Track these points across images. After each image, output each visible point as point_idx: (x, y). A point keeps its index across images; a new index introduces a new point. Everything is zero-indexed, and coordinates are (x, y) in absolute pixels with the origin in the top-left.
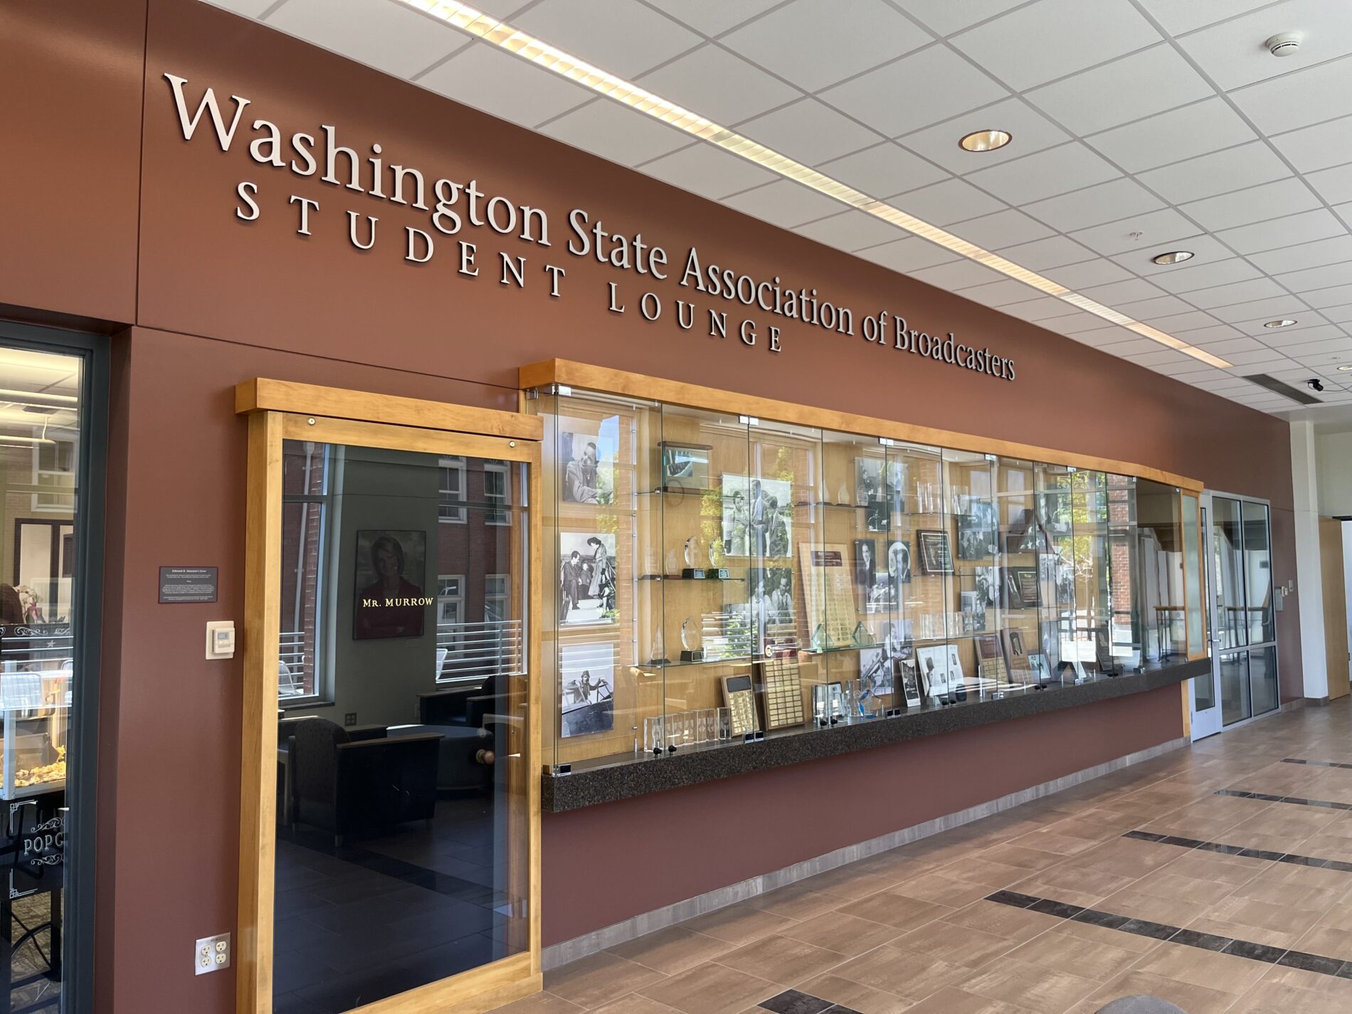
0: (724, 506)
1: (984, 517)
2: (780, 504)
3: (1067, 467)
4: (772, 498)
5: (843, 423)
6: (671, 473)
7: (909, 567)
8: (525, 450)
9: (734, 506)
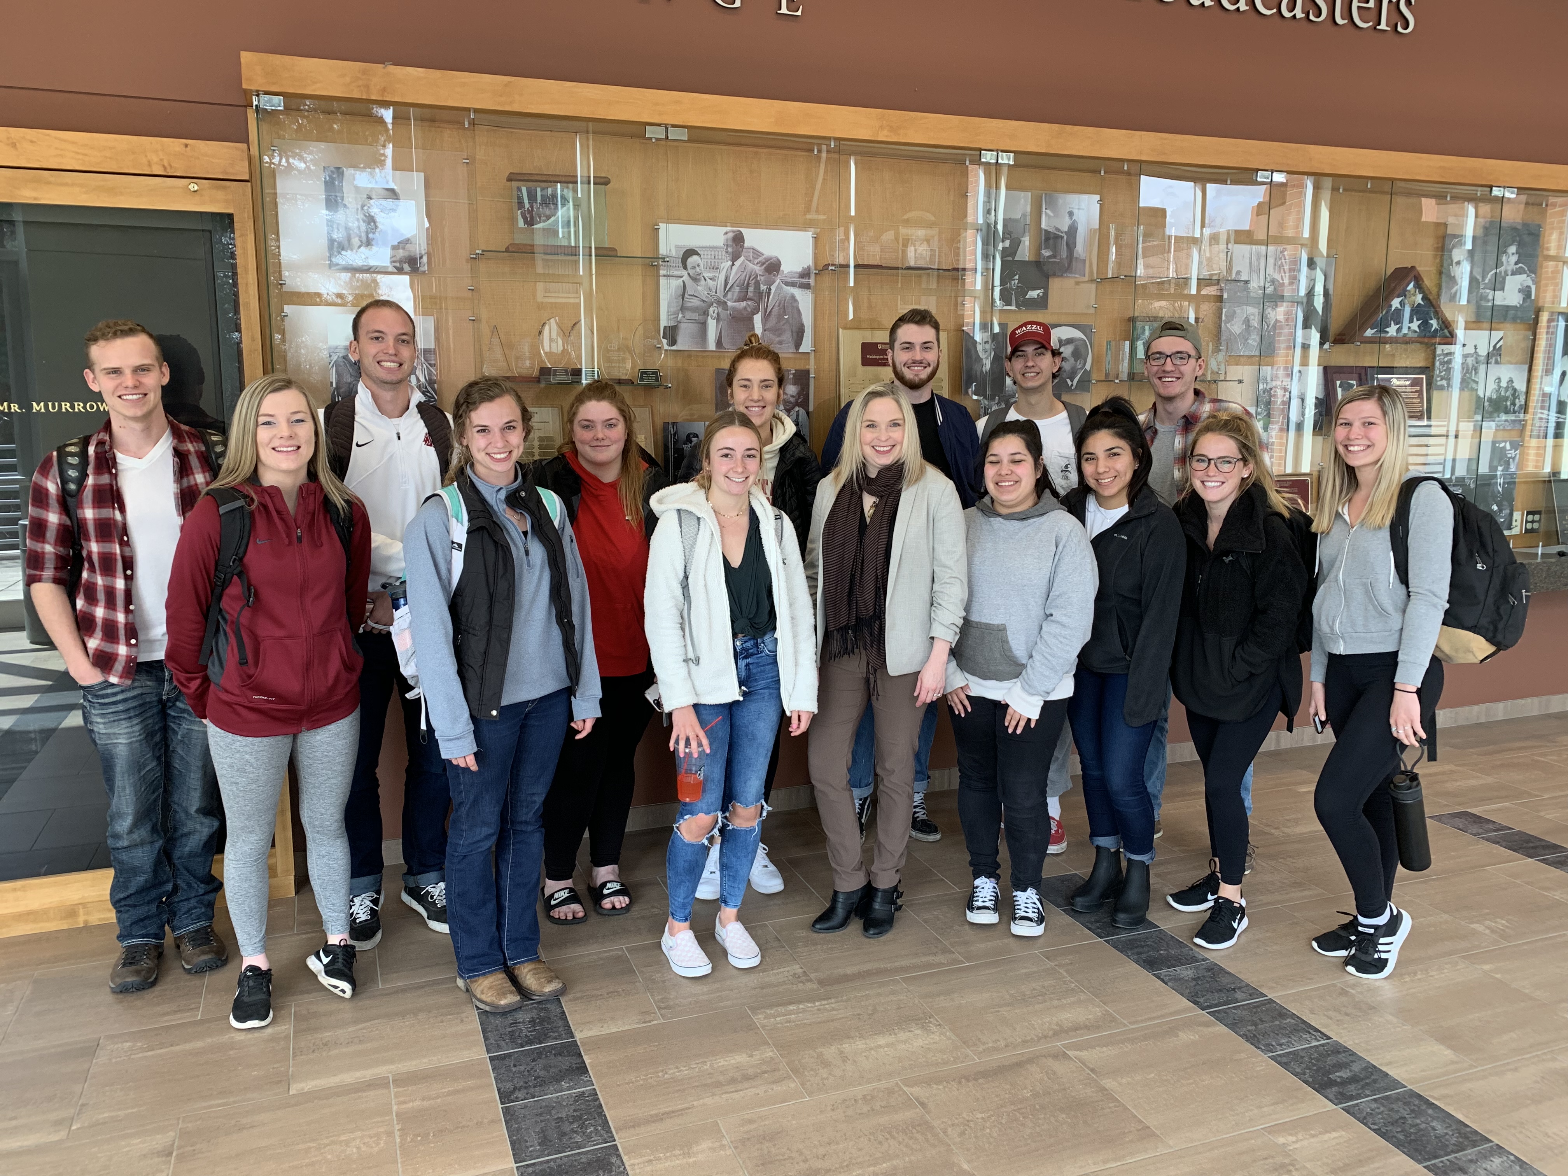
0: (662, 272)
1: (1291, 284)
2: (786, 268)
3: (1491, 187)
4: (768, 259)
5: (882, 127)
6: (526, 222)
7: (1088, 367)
8: (220, 195)
9: (685, 273)
